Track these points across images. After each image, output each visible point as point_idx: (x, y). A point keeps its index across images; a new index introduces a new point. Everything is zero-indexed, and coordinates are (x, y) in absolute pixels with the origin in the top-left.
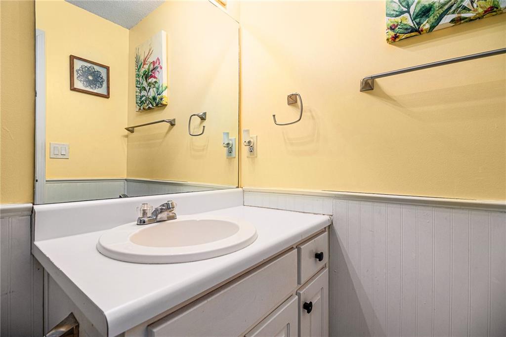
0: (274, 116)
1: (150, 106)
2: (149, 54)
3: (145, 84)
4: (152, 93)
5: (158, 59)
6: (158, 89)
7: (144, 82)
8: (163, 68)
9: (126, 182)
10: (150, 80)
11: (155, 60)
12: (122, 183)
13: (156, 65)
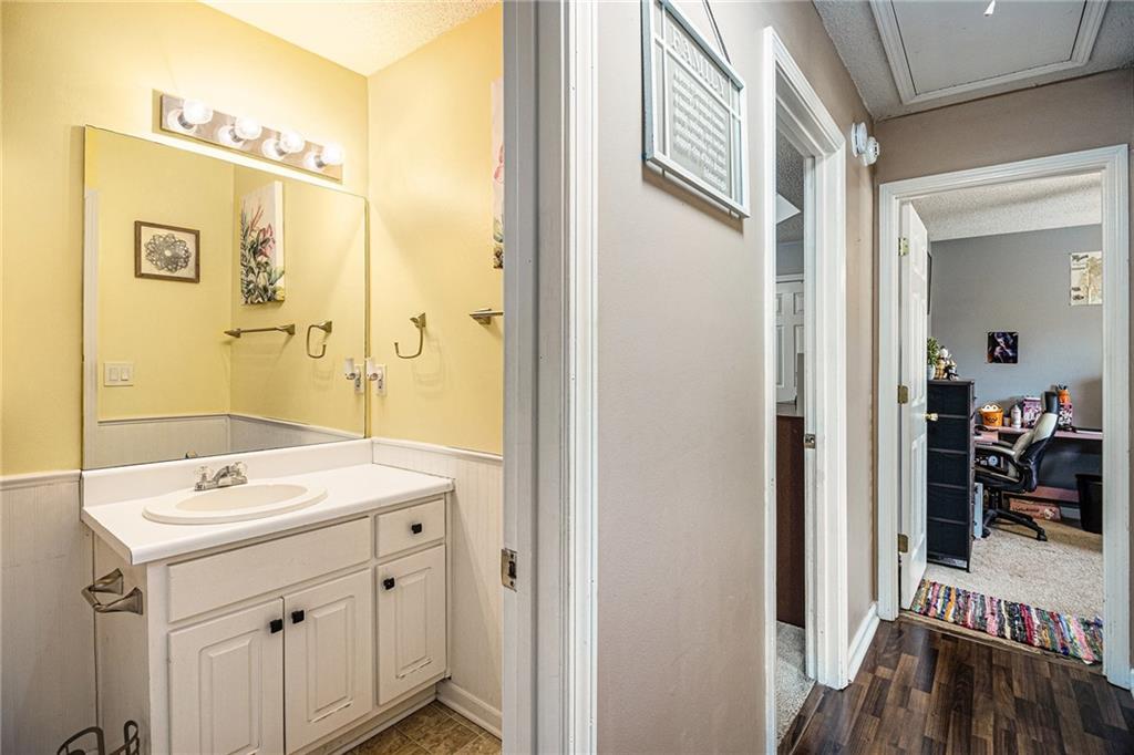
0: (396, 344)
1: (260, 299)
2: (259, 215)
3: (253, 264)
4: (262, 280)
5: (270, 226)
6: (270, 275)
7: (252, 259)
8: (277, 243)
9: (228, 419)
10: (259, 259)
11: (266, 227)
12: (222, 421)
13: (268, 236)
